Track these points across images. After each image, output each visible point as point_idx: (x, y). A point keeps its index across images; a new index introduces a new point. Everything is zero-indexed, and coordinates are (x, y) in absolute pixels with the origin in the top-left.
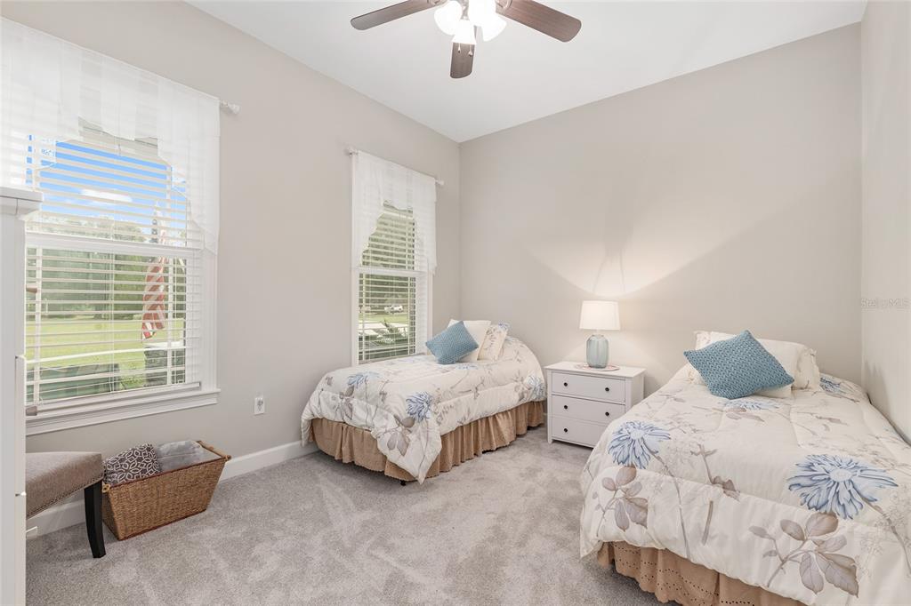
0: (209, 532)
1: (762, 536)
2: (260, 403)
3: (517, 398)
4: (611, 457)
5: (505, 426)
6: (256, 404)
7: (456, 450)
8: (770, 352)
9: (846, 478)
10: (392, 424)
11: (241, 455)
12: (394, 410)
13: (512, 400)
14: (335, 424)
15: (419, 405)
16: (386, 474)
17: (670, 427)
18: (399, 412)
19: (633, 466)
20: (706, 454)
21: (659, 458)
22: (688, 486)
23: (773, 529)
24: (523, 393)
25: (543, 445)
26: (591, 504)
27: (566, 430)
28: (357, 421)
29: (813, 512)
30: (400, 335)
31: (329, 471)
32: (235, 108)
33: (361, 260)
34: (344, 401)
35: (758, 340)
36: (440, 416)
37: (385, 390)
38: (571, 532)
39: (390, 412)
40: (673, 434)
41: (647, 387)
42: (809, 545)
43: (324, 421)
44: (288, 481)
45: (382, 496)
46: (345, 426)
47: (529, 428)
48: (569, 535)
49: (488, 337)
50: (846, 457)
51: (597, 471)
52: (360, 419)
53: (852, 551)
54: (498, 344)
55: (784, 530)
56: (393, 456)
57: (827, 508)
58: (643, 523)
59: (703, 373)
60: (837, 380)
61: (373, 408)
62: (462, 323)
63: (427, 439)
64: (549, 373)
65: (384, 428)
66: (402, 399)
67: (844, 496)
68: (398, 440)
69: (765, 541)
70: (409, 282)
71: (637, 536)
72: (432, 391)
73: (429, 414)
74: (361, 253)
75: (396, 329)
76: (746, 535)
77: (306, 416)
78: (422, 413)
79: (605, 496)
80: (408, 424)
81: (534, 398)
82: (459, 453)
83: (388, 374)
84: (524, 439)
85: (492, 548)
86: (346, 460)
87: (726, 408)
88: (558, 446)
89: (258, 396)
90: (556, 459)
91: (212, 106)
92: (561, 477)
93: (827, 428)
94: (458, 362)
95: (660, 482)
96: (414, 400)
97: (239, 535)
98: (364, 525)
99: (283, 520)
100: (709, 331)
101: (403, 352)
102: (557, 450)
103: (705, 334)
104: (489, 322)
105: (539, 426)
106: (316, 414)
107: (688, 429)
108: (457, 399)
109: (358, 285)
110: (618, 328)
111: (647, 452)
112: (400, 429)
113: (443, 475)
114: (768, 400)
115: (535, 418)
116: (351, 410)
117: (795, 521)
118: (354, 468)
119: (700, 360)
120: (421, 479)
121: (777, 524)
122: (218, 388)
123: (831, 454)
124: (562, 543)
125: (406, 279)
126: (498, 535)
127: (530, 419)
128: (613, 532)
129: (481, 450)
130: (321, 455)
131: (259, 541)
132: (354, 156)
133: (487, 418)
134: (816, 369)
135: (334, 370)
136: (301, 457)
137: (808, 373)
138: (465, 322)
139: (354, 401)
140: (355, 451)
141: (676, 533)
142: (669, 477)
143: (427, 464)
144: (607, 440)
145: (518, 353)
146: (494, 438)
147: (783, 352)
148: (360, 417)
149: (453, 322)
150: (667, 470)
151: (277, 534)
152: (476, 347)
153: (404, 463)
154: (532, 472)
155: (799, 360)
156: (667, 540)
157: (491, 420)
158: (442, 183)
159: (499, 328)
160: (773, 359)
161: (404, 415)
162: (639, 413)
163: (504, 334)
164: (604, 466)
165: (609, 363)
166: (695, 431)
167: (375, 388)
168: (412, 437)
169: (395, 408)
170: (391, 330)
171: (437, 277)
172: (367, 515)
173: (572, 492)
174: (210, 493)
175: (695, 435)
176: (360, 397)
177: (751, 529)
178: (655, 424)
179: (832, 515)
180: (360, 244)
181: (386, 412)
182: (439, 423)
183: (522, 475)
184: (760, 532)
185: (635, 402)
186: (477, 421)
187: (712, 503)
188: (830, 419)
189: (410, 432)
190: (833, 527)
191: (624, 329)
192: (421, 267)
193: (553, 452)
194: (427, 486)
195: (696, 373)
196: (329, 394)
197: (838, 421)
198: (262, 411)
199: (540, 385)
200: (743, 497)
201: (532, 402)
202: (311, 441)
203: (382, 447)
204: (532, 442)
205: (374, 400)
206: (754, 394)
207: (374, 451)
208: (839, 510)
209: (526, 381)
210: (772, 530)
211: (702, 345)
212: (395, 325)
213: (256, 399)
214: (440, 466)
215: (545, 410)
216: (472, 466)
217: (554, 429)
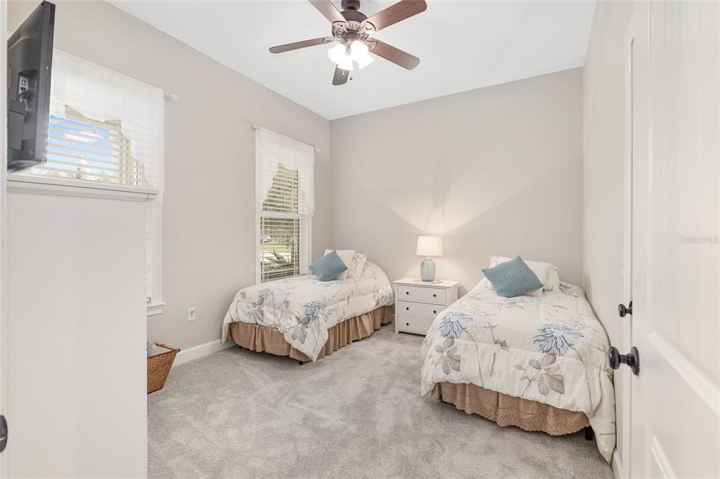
0: (170, 401)
1: (520, 369)
2: (192, 312)
3: (375, 303)
4: (440, 333)
5: (367, 323)
6: (189, 312)
7: (335, 340)
8: (531, 268)
9: (561, 335)
10: (294, 322)
11: (187, 348)
12: (296, 313)
13: (371, 305)
14: (249, 326)
15: (313, 309)
16: (290, 356)
17: (473, 313)
18: (299, 314)
19: (452, 337)
20: (492, 328)
21: (466, 332)
22: (482, 346)
23: (526, 365)
24: (378, 301)
25: (393, 335)
26: (428, 362)
27: (408, 324)
28: (267, 322)
29: (545, 354)
30: (285, 262)
31: (245, 359)
32: (175, 97)
33: (262, 207)
34: (256, 308)
35: (525, 261)
36: (326, 316)
37: (288, 299)
38: (415, 384)
39: (292, 314)
40: (474, 318)
41: (460, 293)
42: (543, 371)
43: (241, 325)
44: (217, 366)
45: (288, 372)
46: (258, 327)
47: (382, 325)
48: (414, 386)
49: (354, 261)
50: (562, 324)
51: (431, 344)
52: (268, 320)
53: (562, 372)
54: (360, 266)
55: (531, 365)
56: (296, 344)
57: (551, 352)
58: (458, 370)
59: (493, 283)
60: (569, 285)
61: (279, 312)
62: (335, 252)
63: (319, 332)
64: (396, 286)
65: (288, 326)
66: (301, 305)
67: (559, 344)
68: (299, 333)
69: (522, 372)
70: (294, 222)
71: (455, 377)
72: (321, 300)
73: (319, 315)
74: (262, 202)
75: (282, 257)
76: (513, 369)
77: (227, 320)
78: (315, 315)
79: (437, 356)
80: (305, 322)
81: (385, 303)
82: (338, 342)
83: (288, 289)
84: (379, 332)
85: (367, 396)
86: (259, 350)
87: (505, 303)
88: (403, 336)
89: (191, 306)
90: (402, 343)
91: (159, 95)
92: (405, 354)
93: (557, 311)
94: (333, 279)
95: (467, 346)
96: (309, 305)
97: (194, 401)
98: (280, 389)
99: (222, 390)
100: (498, 256)
101: (291, 274)
102: (402, 338)
103: (495, 258)
104: (354, 251)
105: (389, 323)
106: (234, 318)
107: (483, 314)
108: (336, 305)
109: (260, 225)
110: (442, 255)
111: (460, 328)
112: (300, 326)
113: (327, 357)
114: (529, 298)
115: (386, 317)
116: (262, 314)
117: (536, 359)
118: (265, 355)
119: (492, 275)
120: (315, 359)
121: (527, 362)
122: (163, 301)
123: (555, 323)
124: (410, 390)
125: (292, 220)
126: (369, 389)
127: (383, 319)
128: (441, 376)
129: (352, 340)
130: (238, 348)
131: (209, 403)
132: (257, 130)
133: (355, 318)
134: (558, 278)
135: (245, 287)
136: (222, 351)
137: (553, 282)
138: (337, 251)
139: (264, 308)
140: (266, 343)
141: (476, 373)
142: (473, 342)
143: (319, 349)
144: (437, 323)
145: (374, 272)
146: (360, 332)
147: (538, 268)
148: (269, 319)
149: (328, 252)
150: (471, 338)
151: (222, 399)
152: (346, 269)
153: (302, 348)
154: (387, 352)
155: (548, 274)
156: (471, 378)
157: (357, 319)
158: (318, 150)
159: (361, 255)
160: (532, 272)
161: (303, 316)
162: (456, 307)
163: (365, 259)
164: (436, 338)
165: (436, 277)
166: (486, 315)
167: (280, 298)
168: (308, 330)
169: (296, 311)
170: (278, 258)
171: (315, 218)
172: (281, 383)
173: (414, 362)
174: (166, 375)
175: (486, 317)
176: (268, 305)
177: (515, 366)
178: (465, 313)
179: (554, 354)
180: (262, 194)
181: (289, 315)
182: (326, 321)
183: (380, 354)
184: (519, 367)
185: (453, 302)
186: (348, 320)
187: (495, 354)
188: (560, 307)
189: (307, 327)
190: (554, 361)
191: (445, 255)
192: (303, 211)
193: (400, 339)
194: (318, 365)
195: (489, 283)
196: (243, 304)
197: (564, 307)
198: (194, 318)
199: (389, 294)
200: (511, 349)
201: (384, 306)
202: (229, 339)
203: (288, 338)
204: (385, 334)
205: (280, 307)
206: (522, 295)
207: (281, 342)
208: (557, 351)
209: (380, 292)
210: (524, 366)
211: (493, 265)
212: (281, 254)
213: (190, 309)
214: (326, 351)
215: (393, 312)
216: (346, 350)
217: (400, 324)
